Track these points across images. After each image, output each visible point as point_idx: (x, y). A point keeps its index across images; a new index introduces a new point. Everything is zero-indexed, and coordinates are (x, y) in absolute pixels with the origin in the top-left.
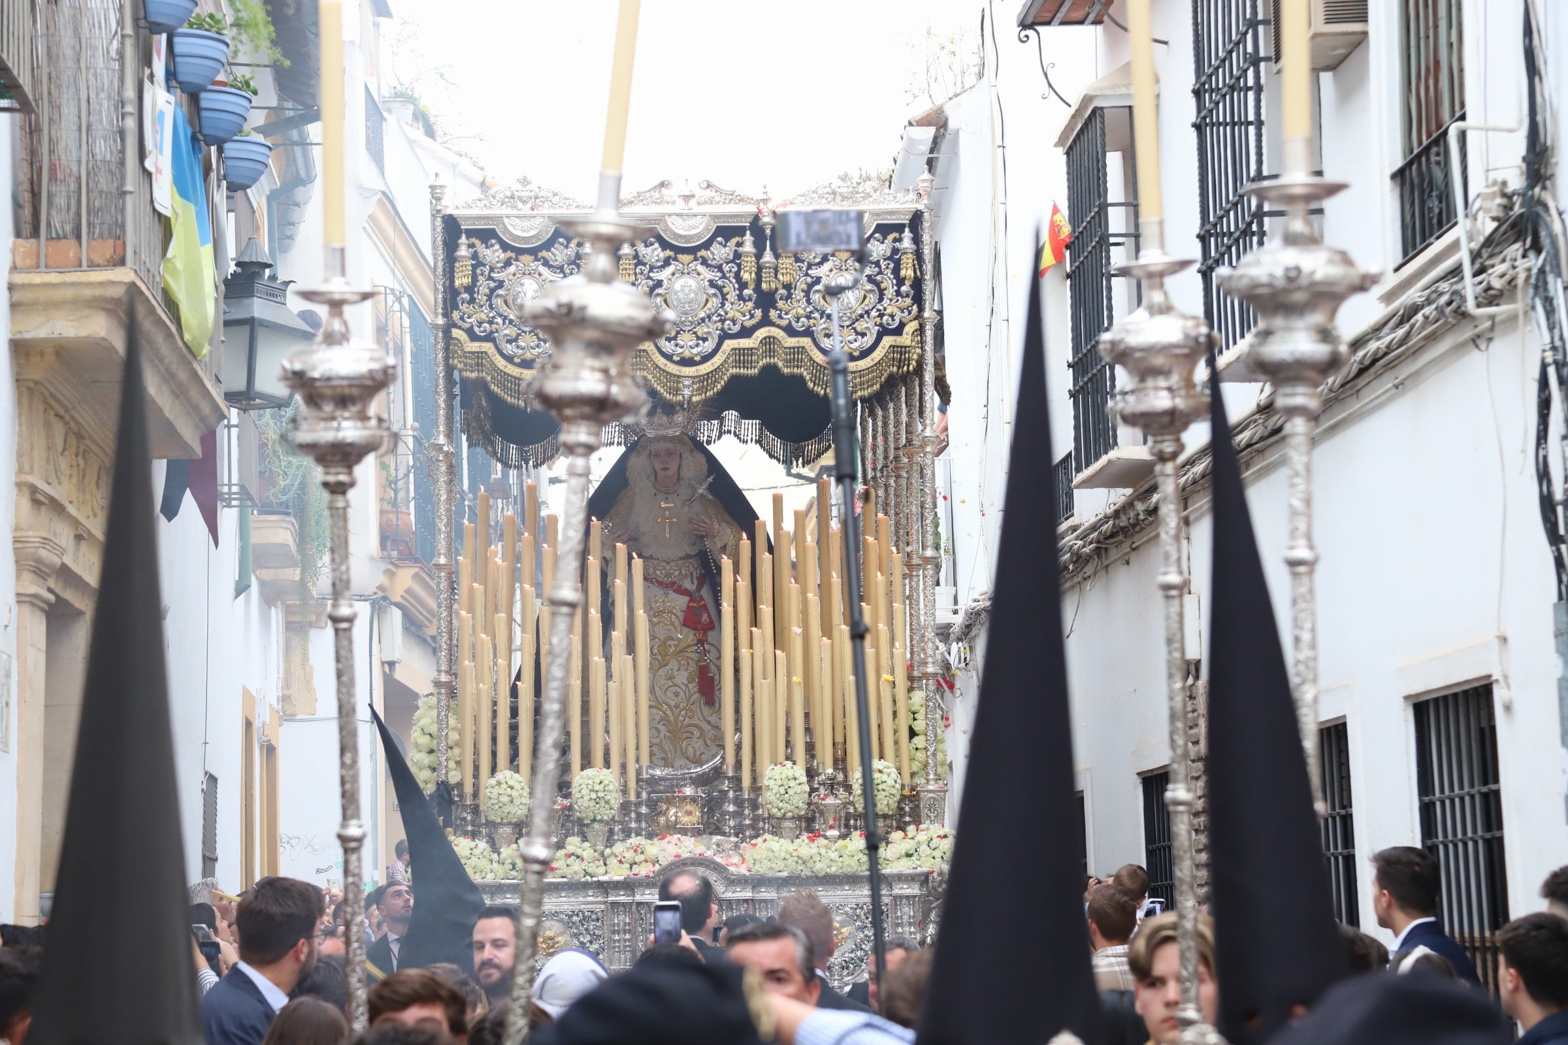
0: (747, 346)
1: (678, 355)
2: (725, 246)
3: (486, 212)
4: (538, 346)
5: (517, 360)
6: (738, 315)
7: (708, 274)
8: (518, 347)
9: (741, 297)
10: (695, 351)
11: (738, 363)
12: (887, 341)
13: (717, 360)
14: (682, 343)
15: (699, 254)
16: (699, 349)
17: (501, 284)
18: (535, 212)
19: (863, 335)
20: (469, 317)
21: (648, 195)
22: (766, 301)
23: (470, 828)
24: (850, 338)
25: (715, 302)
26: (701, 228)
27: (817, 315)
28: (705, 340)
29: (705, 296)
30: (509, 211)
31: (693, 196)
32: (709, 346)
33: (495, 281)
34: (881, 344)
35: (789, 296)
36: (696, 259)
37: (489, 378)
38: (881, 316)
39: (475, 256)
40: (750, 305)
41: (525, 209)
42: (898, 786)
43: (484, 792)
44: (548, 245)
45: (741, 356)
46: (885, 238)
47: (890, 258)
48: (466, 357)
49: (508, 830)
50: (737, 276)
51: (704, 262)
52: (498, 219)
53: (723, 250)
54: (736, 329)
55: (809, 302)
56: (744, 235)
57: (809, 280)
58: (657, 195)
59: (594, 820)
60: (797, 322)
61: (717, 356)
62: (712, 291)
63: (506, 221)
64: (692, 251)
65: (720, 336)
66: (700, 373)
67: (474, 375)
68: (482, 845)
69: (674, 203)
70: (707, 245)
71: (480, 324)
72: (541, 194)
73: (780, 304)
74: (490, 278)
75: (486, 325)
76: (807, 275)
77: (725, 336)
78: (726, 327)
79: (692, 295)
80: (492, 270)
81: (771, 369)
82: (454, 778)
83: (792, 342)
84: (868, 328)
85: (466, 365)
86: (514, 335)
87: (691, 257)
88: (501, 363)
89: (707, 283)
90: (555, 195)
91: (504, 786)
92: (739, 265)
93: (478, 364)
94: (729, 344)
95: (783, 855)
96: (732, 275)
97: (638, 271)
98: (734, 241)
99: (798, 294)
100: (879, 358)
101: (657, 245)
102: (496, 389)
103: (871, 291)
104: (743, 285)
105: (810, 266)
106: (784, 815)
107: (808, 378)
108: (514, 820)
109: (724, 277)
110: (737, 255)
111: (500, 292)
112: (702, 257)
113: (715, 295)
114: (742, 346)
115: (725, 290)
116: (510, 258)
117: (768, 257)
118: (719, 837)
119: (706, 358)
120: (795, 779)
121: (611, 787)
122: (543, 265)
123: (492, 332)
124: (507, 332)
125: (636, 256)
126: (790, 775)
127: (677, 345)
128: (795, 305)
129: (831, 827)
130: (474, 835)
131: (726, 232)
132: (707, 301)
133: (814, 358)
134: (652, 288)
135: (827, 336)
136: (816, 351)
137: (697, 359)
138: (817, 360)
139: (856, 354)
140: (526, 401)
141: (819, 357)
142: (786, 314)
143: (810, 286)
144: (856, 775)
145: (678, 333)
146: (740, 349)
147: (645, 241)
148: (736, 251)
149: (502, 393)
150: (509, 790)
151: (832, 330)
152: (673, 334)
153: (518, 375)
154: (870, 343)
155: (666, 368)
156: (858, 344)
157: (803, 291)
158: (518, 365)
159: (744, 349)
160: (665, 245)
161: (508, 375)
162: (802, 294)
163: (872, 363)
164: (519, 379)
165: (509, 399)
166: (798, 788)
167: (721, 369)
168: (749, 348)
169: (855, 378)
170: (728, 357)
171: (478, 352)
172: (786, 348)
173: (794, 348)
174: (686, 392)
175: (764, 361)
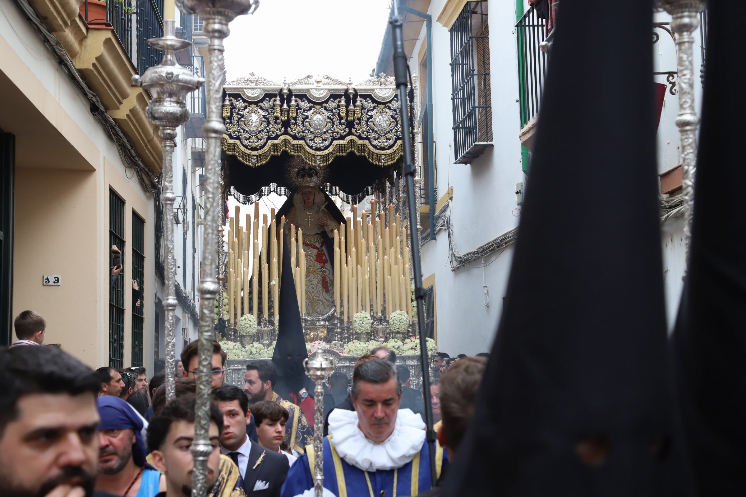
0: (343, 143)
1: (315, 146)
2: (334, 102)
3: (237, 87)
4: (258, 142)
5: (249, 147)
6: (339, 130)
7: (327, 114)
8: (249, 142)
9: (340, 123)
10: (322, 145)
11: (339, 151)
12: (399, 142)
13: (331, 149)
14: (316, 141)
15: (323, 105)
16: (323, 144)
17: (243, 116)
18: (257, 87)
19: (390, 139)
20: (229, 130)
21: (303, 81)
22: (350, 125)
23: (233, 338)
24: (384, 141)
25: (330, 125)
26: (325, 94)
27: (371, 131)
28: (326, 140)
29: (326, 122)
30: (246, 86)
31: (321, 81)
32: (327, 143)
33: (240, 115)
34: (397, 144)
35: (360, 123)
36: (322, 107)
37: (237, 154)
38: (397, 132)
39: (232, 105)
40: (344, 126)
41: (253, 86)
42: (408, 320)
43: (239, 323)
44: (262, 101)
45: (340, 148)
48: (228, 146)
49: (249, 338)
50: (339, 114)
51: (326, 109)
52: (242, 90)
53: (333, 104)
54: (338, 136)
55: (368, 126)
56: (341, 97)
57: (368, 116)
58: (306, 81)
60: (363, 134)
61: (331, 147)
62: (329, 120)
63: (245, 90)
64: (321, 104)
65: (332, 139)
66: (324, 154)
67: (231, 153)
68: (238, 344)
69: (313, 84)
70: (326, 102)
71: (234, 132)
72: (260, 79)
73: (356, 126)
74: (238, 114)
75: (237, 133)
76: (367, 114)
78: (334, 135)
79: (321, 122)
80: (239, 110)
81: (352, 153)
82: (226, 317)
83: (361, 142)
84: (391, 137)
85: (228, 149)
86: (248, 137)
87: (320, 106)
88: (242, 148)
89: (326, 117)
90: (265, 80)
91: (247, 320)
92: (339, 110)
93: (233, 149)
94: (335, 142)
95: (362, 348)
96: (337, 114)
97: (299, 112)
98: (338, 100)
100: (396, 149)
101: (306, 101)
102: (240, 159)
103: (393, 122)
104: (341, 118)
105: (368, 111)
106: (362, 332)
107: (368, 157)
108: (251, 334)
109: (333, 115)
110: (339, 106)
111: (242, 119)
112: (324, 106)
113: (330, 122)
114: (340, 143)
115: (334, 120)
116: (246, 106)
117: (351, 107)
118: (334, 342)
119: (326, 148)
122: (260, 108)
123: (239, 136)
124: (244, 136)
125: (297, 105)
126: (364, 316)
127: (314, 142)
128: (362, 127)
129: (381, 337)
130: (235, 341)
131: (334, 96)
132: (327, 124)
134: (304, 119)
135: (375, 140)
136: (370, 146)
137: (323, 148)
138: (371, 149)
139: (387, 147)
140: (253, 164)
141: (371, 148)
142: (359, 130)
143: (368, 119)
144: (391, 316)
145: (315, 137)
146: (339, 145)
147: (301, 99)
148: (338, 104)
149: (243, 161)
150: (249, 322)
151: (377, 137)
152: (313, 138)
153: (250, 153)
154: (392, 143)
155: (310, 152)
156: (387, 143)
157: (365, 121)
158: (250, 149)
159: (341, 145)
160: (309, 101)
161: (246, 153)
162: (365, 122)
163: (393, 151)
164: (250, 155)
165: (246, 163)
166: (368, 322)
167: (332, 153)
168: (343, 144)
169: (386, 157)
170: (335, 148)
171: (233, 144)
172: (358, 144)
173: (362, 144)
174: (318, 162)
175: (349, 150)
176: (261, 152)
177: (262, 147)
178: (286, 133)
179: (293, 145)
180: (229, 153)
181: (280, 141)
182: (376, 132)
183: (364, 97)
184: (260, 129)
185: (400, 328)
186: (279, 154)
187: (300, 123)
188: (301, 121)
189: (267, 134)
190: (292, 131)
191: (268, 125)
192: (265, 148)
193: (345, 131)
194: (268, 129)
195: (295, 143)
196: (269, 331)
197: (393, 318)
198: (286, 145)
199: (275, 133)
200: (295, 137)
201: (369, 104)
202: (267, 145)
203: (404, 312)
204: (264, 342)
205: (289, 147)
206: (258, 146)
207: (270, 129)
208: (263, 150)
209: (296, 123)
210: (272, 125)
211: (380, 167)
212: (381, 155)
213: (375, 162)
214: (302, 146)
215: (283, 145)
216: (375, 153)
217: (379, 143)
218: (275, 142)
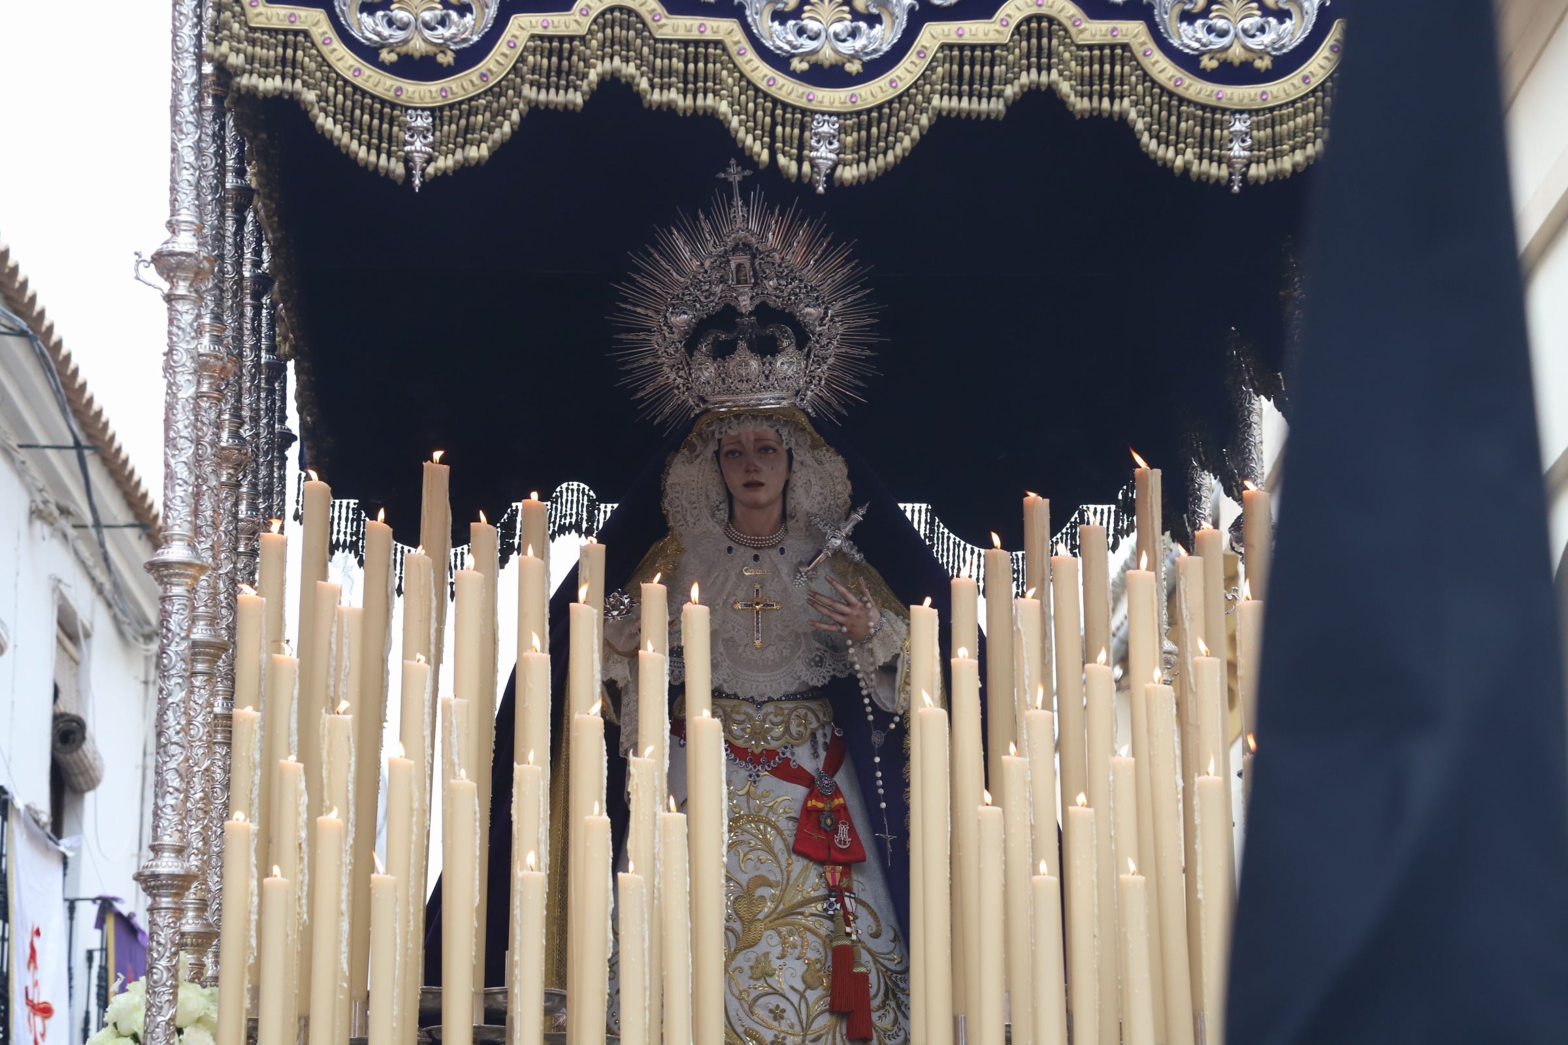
0: (981, 39)
1: (803, 57)
4: (443, 22)
5: (387, 56)
8: (391, 23)
10: (847, 48)
11: (958, 84)
13: (905, 72)
14: (814, 26)
16: (859, 43)
19: (1283, 17)
24: (1247, 23)
28: (873, 20)
32: (883, 36)
34: (1329, 40)
37: (310, 96)
45: (965, 65)
48: (253, 43)
61: (904, 62)
65: (913, 11)
66: (861, 105)
67: (272, 85)
77: (925, 12)
83: (1096, 32)
85: (250, 59)
88: (342, 59)
93: (283, 61)
94: (933, 35)
100: (1322, 75)
102: (328, 124)
107: (1140, 125)
114: (967, 39)
119: (876, 67)
127: (801, 32)
133: (1154, 72)
135: (1188, 18)
136: (1157, 55)
137: (854, 67)
138: (1162, 78)
139: (1263, 64)
140: (408, 159)
141: (1164, 70)
146: (961, 47)
149: (345, 138)
152: (792, 3)
153: (388, 93)
154: (1300, 37)
155: (773, 91)
156: (1267, 39)
158: (392, 69)
159: (973, 47)
161: (366, 93)
163: (1304, 89)
165: (362, 153)
167: (912, 99)
168: (983, 47)
169: (1258, 126)
170: (931, 68)
171: (285, 32)
172: (1080, 47)
173: (1101, 47)
174: (824, 154)
175: (1024, 78)
176: (462, 87)
177: (469, 56)
179: (664, 49)
180: (255, 80)
181: (586, 22)
186: (577, 98)
192: (489, 63)
195: (682, 35)
198: (610, 46)
202: (501, 46)
205: (640, 56)
206: (443, 48)
208: (473, 74)
211: (1220, 188)
212: (1224, 111)
213: (1183, 158)
214: (724, 49)
215: (602, 46)
216: (1190, 102)
217: (1212, 37)
218: (550, 32)
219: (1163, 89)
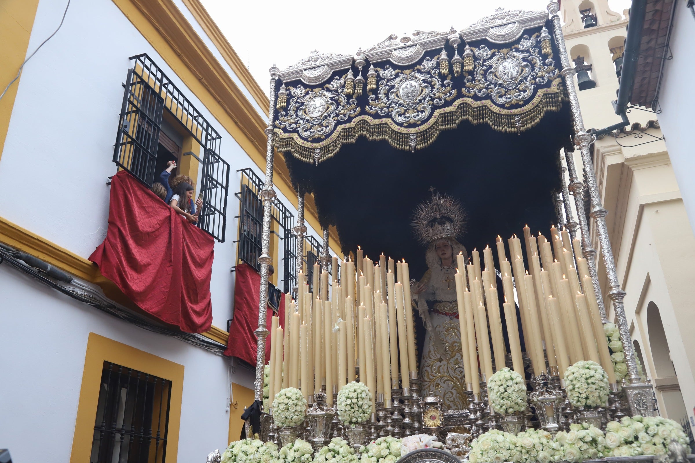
0: (449, 111)
1: (406, 122)
2: (431, 61)
3: (295, 71)
4: (322, 130)
5: (310, 139)
6: (441, 95)
7: (421, 77)
8: (311, 133)
9: (443, 85)
10: (416, 119)
11: (444, 123)
12: (541, 92)
13: (432, 122)
14: (408, 115)
15: (415, 68)
16: (419, 117)
17: (303, 104)
18: (321, 64)
19: (524, 91)
20: (284, 122)
21: (383, 43)
22: (459, 84)
24: (516, 95)
25: (427, 90)
26: (416, 52)
27: (492, 86)
28: (422, 112)
29: (421, 88)
30: (307, 67)
31: (409, 38)
32: (426, 114)
33: (299, 103)
34: (538, 94)
35: (473, 79)
36: (414, 71)
37: (293, 150)
38: (535, 78)
39: (289, 94)
41: (316, 64)
44: (329, 81)
45: (446, 118)
46: (530, 37)
47: (536, 46)
48: (281, 142)
49: (287, 432)
50: (440, 74)
51: (419, 71)
52: (301, 73)
53: (430, 63)
54: (442, 102)
55: (486, 80)
56: (441, 52)
57: (485, 68)
58: (388, 42)
59: (351, 422)
60: (480, 92)
61: (431, 119)
62: (425, 85)
63: (305, 72)
64: (412, 67)
65: (431, 108)
66: (421, 130)
67: (284, 150)
69: (398, 44)
70: (420, 62)
71: (290, 124)
73: (468, 84)
74: (297, 102)
75: (294, 125)
76: (483, 65)
77: (435, 108)
78: (435, 103)
79: (413, 89)
80: (298, 98)
81: (466, 122)
83: (478, 104)
84: (527, 87)
85: (280, 145)
86: (309, 127)
87: (411, 70)
88: (300, 142)
89: (421, 81)
90: (332, 55)
91: (284, 397)
92: (439, 68)
93: (287, 144)
94: (438, 112)
95: (507, 445)
96: (436, 74)
97: (380, 83)
98: (436, 56)
99: (479, 77)
100: (537, 103)
101: (390, 68)
102: (297, 155)
103: (526, 66)
104: (443, 77)
105: (484, 61)
106: (506, 410)
107: (491, 124)
108: (292, 424)
111: (302, 108)
112: (418, 69)
113: (426, 87)
114: (446, 111)
115: (433, 83)
116: (308, 91)
117: (457, 59)
118: (453, 434)
119: (424, 122)
120: (512, 379)
121: (364, 395)
122: (326, 91)
123: (297, 128)
124: (304, 126)
125: (378, 76)
126: (509, 377)
127: (405, 117)
128: (477, 83)
129: (550, 421)
131: (431, 54)
132: (422, 91)
133: (494, 110)
134: (389, 91)
135: (501, 97)
136: (494, 106)
137: (419, 123)
138: (496, 111)
139: (521, 103)
140: (314, 160)
141: (496, 109)
142: (473, 89)
143: (486, 71)
144: (566, 374)
145: (406, 111)
146: (445, 114)
147: (383, 68)
148: (437, 62)
149: (300, 157)
150: (286, 401)
151: (503, 92)
152: (403, 111)
153: (310, 147)
154: (530, 95)
155: (400, 131)
156: (521, 97)
157: (481, 75)
158: (311, 142)
159: (447, 113)
160: (395, 67)
161: (305, 147)
162: (481, 77)
163: (533, 107)
164: (311, 149)
165: (304, 159)
166: (516, 387)
167: (434, 128)
168: (450, 113)
169: (522, 118)
170: (438, 120)
171: (288, 138)
172: (474, 108)
173: (479, 107)
174: (413, 143)
175: (460, 118)
176: (325, 142)
177: (328, 136)
178: (363, 112)
179: (373, 127)
180: (281, 149)
181: (355, 124)
182: (500, 85)
183: (475, 44)
184: (325, 114)
185: (591, 396)
186: (353, 141)
187: (382, 96)
188: (385, 94)
189: (336, 118)
190: (371, 109)
191: (337, 107)
192: (333, 136)
193: (451, 94)
194: (337, 112)
195: (377, 123)
196: (323, 416)
197: (571, 377)
198: (361, 128)
199: (347, 116)
200: (376, 116)
201: (484, 52)
202: (335, 132)
203: (593, 363)
204: (316, 439)
205: (367, 130)
206: (322, 135)
207: (340, 111)
208: (329, 139)
209: (377, 98)
210: (343, 106)
211: (515, 133)
212: (513, 115)
213: (504, 129)
214: (388, 125)
215: (358, 129)
216: (504, 115)
217: (507, 99)
218: (346, 127)
219: (496, 113)
